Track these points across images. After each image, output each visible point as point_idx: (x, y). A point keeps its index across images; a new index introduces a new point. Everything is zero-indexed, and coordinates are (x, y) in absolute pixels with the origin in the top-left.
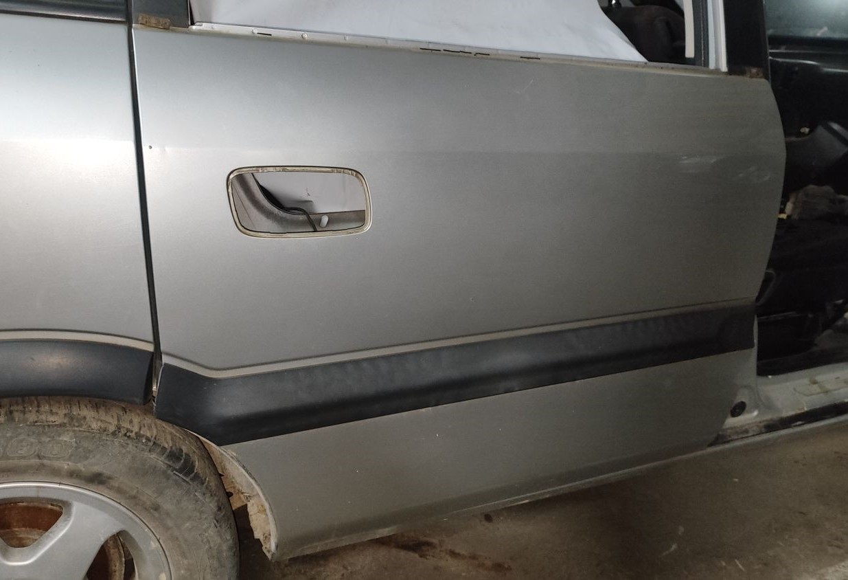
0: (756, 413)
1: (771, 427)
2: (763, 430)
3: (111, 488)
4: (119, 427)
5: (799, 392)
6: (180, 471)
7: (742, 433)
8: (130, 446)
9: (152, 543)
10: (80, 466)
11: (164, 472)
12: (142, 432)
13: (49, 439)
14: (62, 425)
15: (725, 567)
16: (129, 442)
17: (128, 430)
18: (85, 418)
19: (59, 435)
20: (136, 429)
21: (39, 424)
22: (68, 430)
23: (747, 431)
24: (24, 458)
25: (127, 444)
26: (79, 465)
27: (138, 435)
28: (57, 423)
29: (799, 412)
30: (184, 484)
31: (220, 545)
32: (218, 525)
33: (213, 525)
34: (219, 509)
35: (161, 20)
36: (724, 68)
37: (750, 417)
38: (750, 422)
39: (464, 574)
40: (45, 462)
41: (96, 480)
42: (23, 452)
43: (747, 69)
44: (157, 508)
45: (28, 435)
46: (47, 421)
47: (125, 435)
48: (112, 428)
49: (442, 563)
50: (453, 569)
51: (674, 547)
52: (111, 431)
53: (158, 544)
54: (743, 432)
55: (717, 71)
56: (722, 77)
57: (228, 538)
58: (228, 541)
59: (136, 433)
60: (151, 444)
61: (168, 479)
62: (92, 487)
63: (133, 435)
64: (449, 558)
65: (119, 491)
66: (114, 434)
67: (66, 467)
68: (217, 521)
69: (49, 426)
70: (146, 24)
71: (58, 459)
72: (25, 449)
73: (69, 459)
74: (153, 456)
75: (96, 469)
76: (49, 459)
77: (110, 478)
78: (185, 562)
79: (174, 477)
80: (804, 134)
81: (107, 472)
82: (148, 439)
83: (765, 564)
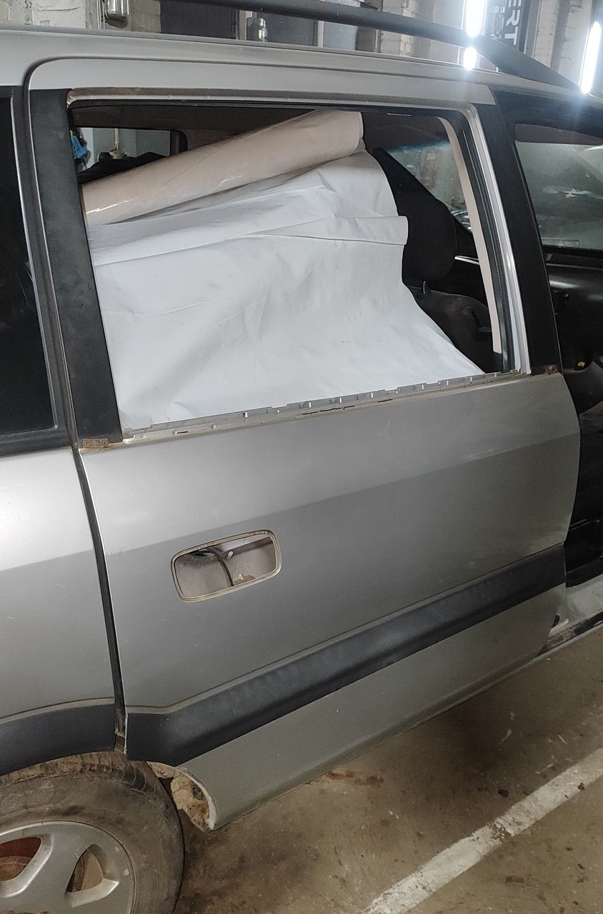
0: (567, 622)
1: (579, 630)
2: (574, 634)
3: (83, 815)
4: (84, 765)
5: (597, 595)
6: (135, 786)
7: (558, 641)
8: (96, 778)
9: (117, 849)
10: (59, 806)
11: (124, 792)
12: (102, 763)
13: (32, 791)
14: (41, 776)
15: (551, 743)
16: (94, 775)
17: (92, 765)
18: (57, 764)
19: (40, 785)
20: (97, 762)
21: (21, 780)
22: (46, 779)
23: (561, 638)
24: (14, 811)
25: (93, 777)
26: (57, 805)
27: (100, 767)
28: (35, 776)
29: (599, 612)
30: (140, 796)
31: (171, 835)
32: (167, 821)
33: (164, 822)
34: (167, 807)
35: (101, 440)
36: (529, 372)
37: (564, 625)
38: (564, 629)
39: (345, 793)
40: (31, 809)
41: (72, 812)
42: (14, 807)
43: (545, 367)
44: (120, 821)
45: (15, 792)
46: (28, 776)
47: (90, 770)
48: (79, 767)
49: (325, 786)
50: (335, 789)
51: (509, 732)
52: (79, 770)
53: (121, 848)
54: (559, 639)
55: (525, 375)
56: (528, 379)
57: (176, 827)
58: (176, 829)
59: (98, 765)
60: (111, 771)
61: (128, 796)
62: (66, 818)
63: (95, 768)
64: (330, 780)
65: (90, 815)
66: (81, 771)
67: (47, 809)
68: (167, 818)
69: (30, 780)
70: (90, 447)
71: (40, 805)
72: (14, 804)
73: (49, 803)
74: (114, 781)
75: (72, 804)
76: (33, 807)
77: (83, 808)
78: (144, 856)
79: (132, 793)
80: (581, 368)
81: (80, 804)
82: (108, 768)
83: (581, 735)
